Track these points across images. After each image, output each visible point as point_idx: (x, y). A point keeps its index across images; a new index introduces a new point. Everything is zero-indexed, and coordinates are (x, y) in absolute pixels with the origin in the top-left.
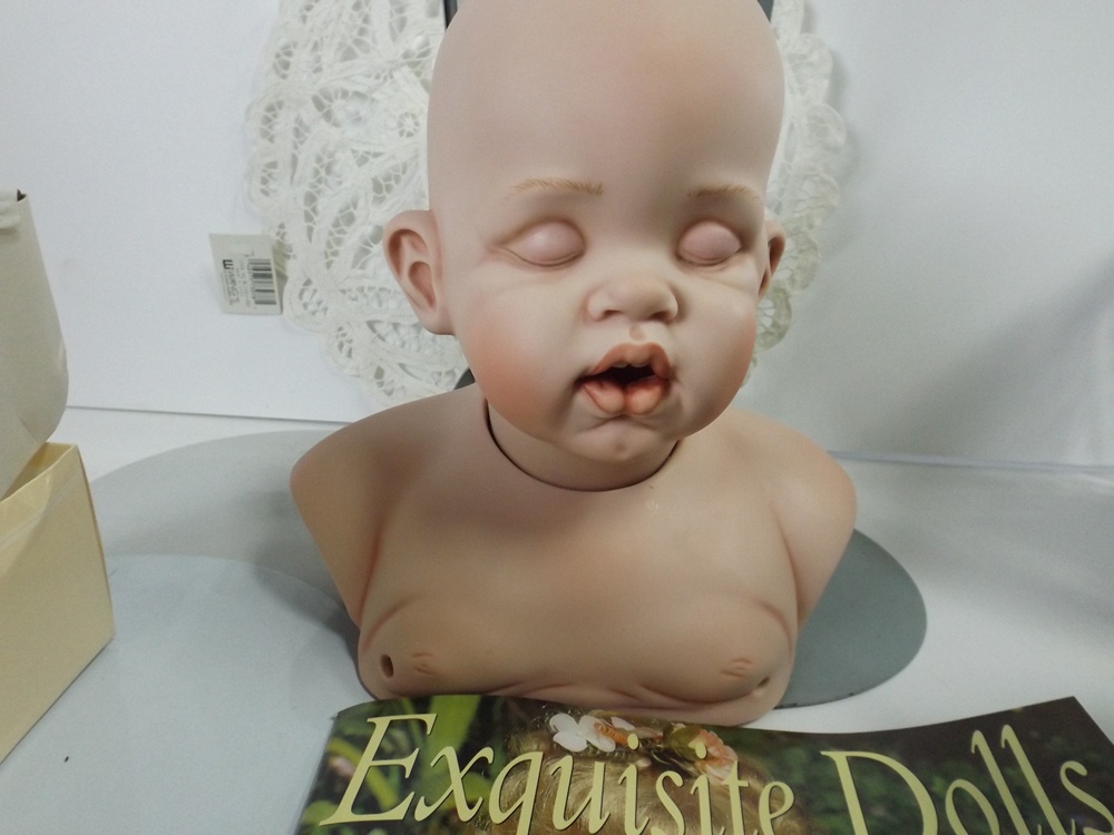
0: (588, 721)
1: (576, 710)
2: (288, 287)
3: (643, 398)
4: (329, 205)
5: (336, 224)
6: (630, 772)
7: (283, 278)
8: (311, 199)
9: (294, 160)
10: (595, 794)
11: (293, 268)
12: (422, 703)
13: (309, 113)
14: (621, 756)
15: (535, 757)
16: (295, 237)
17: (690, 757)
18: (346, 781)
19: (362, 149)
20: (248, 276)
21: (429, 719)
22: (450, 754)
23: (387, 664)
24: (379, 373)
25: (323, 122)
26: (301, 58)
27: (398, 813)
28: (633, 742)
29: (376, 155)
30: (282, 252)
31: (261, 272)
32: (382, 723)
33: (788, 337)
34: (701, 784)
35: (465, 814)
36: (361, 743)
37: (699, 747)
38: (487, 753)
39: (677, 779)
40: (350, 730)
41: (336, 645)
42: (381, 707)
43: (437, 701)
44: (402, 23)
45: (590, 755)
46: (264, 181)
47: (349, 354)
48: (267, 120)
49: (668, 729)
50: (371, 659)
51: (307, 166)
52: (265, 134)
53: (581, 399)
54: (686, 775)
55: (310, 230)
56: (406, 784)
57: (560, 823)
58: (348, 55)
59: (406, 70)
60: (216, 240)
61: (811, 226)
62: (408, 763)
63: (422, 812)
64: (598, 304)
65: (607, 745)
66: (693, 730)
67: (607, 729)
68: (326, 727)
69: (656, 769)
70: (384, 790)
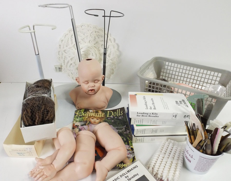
0: (92, 110)
1: (91, 110)
2: (62, 70)
3: (93, 91)
4: (66, 61)
5: (67, 63)
6: (94, 113)
7: (62, 68)
8: (64, 61)
9: (62, 57)
10: (92, 114)
11: (63, 68)
12: (81, 110)
13: (63, 52)
14: (94, 112)
15: (88, 112)
16: (63, 64)
17: (98, 112)
18: (77, 114)
19: (69, 56)
20: (58, 69)
21: (81, 111)
22: (83, 113)
23: (78, 107)
24: (73, 78)
25: (65, 53)
26: (62, 47)
27: (80, 116)
28: (95, 111)
29: (71, 56)
30: (61, 66)
31: (59, 68)
32: (78, 111)
33: (114, 73)
34: (99, 114)
35: (84, 115)
36: (77, 112)
37: (99, 111)
38: (85, 112)
39: (97, 113)
40: (76, 111)
41: (74, 106)
42: (78, 110)
43: (82, 110)
44: (72, 43)
45: (92, 112)
46: (59, 59)
47: (69, 76)
48: (59, 53)
49: (97, 110)
50: (77, 107)
51: (63, 58)
52: (59, 54)
53: (89, 91)
54: (98, 113)
55: (64, 64)
56: (80, 114)
57: (89, 116)
58: (67, 46)
59: (73, 47)
60: (55, 66)
61: (115, 63)
62: (80, 113)
63: (81, 116)
64: (89, 86)
65: (93, 112)
66: (99, 110)
67: (93, 111)
68: (75, 111)
69: (96, 113)
70: (79, 115)
